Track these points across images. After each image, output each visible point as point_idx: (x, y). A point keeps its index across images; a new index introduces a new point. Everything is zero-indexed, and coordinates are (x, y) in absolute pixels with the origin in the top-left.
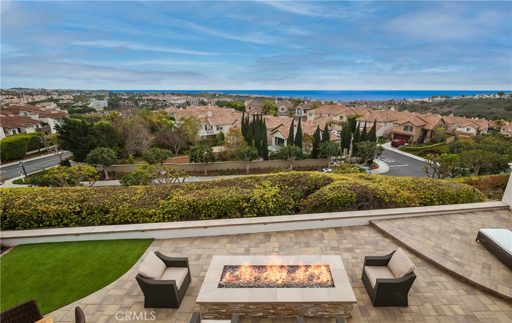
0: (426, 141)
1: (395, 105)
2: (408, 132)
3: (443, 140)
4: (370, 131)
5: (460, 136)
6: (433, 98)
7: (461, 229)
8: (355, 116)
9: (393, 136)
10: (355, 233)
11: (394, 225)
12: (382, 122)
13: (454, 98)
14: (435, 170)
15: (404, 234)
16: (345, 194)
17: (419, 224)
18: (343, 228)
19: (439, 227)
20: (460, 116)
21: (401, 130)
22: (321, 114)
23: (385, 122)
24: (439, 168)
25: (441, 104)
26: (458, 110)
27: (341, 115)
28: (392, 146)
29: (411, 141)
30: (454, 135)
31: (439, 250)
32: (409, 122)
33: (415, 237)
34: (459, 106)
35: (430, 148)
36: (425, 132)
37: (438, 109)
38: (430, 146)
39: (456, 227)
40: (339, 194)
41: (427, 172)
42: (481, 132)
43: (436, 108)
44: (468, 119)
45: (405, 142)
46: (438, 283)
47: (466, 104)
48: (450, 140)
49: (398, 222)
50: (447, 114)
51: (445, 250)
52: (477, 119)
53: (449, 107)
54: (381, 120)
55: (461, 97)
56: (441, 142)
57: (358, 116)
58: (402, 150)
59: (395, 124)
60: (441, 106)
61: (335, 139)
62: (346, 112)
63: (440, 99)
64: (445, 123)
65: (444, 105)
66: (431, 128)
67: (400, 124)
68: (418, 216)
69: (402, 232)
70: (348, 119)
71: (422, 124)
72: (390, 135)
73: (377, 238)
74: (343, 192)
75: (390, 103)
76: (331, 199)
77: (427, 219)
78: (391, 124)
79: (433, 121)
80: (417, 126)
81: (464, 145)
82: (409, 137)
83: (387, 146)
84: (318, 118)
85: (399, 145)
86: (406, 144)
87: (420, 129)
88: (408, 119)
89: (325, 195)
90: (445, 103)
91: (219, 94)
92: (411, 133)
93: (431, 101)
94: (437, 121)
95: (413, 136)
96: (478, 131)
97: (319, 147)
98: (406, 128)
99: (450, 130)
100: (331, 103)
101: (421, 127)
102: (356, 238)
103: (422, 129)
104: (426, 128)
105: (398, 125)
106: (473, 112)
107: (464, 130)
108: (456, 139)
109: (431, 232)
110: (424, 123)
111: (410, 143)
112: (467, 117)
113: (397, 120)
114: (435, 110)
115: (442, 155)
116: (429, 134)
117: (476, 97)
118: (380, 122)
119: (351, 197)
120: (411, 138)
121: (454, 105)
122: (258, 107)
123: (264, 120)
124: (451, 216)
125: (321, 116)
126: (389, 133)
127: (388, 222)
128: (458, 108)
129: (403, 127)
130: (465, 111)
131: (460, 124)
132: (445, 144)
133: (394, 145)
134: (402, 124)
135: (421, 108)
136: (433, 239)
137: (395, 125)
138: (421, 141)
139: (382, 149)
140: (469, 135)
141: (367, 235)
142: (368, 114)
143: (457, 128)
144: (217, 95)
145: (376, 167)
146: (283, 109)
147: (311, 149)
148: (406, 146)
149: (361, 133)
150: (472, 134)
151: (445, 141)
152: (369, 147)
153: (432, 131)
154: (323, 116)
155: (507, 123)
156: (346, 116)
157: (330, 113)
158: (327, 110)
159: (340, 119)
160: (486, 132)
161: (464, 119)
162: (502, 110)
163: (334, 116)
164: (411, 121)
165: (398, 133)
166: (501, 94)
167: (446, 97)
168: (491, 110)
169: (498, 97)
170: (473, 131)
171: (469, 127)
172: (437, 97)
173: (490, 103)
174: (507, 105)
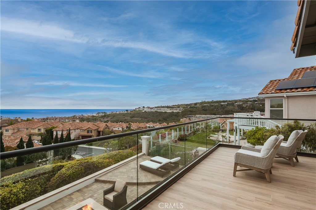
1: (78, 118)
2: (90, 134)
4: (67, 137)
5: (116, 132)
6: (98, 113)
7: (134, 167)
8: (52, 127)
9: (81, 137)
10: (89, 189)
11: (108, 176)
12: (73, 130)
13: (108, 113)
15: (114, 178)
16: (77, 169)
17: (118, 172)
18: (82, 189)
19: (126, 169)
20: (113, 122)
21: (85, 133)
22: (19, 129)
25: (103, 117)
27: (39, 128)
30: (113, 132)
31: (129, 178)
32: (89, 128)
33: (119, 177)
36: (99, 132)
37: (102, 119)
39: (132, 167)
40: (74, 170)
42: (124, 129)
43: (100, 119)
44: (117, 124)
46: (134, 190)
47: (114, 116)
49: (109, 174)
50: (107, 122)
51: (131, 177)
52: (121, 123)
53: (107, 118)
55: (111, 113)
57: (54, 128)
59: (81, 130)
60: (103, 118)
62: (43, 125)
64: (108, 126)
65: (104, 117)
66: (102, 130)
67: (84, 130)
68: (116, 168)
69: (112, 177)
70: (46, 131)
73: (102, 185)
74: (76, 169)
75: (74, 118)
76: (69, 175)
77: (120, 168)
78: (79, 130)
79: (102, 126)
80: (94, 130)
82: (91, 136)
84: (17, 132)
87: (96, 131)
88: (89, 126)
89: (64, 174)
90: (105, 116)
92: (92, 134)
93: (97, 115)
94: (104, 126)
95: (93, 136)
96: (123, 129)
98: (88, 132)
99: (111, 129)
100: (28, 120)
102: (91, 190)
103: (97, 131)
104: (99, 130)
105: (83, 131)
106: (118, 120)
107: (117, 129)
109: (124, 173)
110: (98, 128)
112: (116, 122)
113: (82, 127)
114: (100, 120)
116: (101, 133)
117: (118, 113)
119: (81, 170)
121: (109, 117)
124: (128, 164)
126: (78, 136)
127: (104, 176)
128: (111, 118)
130: (114, 119)
131: (114, 126)
134: (86, 130)
135: (93, 119)
136: (126, 175)
137: (81, 131)
140: (119, 131)
141: (97, 186)
142: (61, 125)
143: (114, 128)
149: (59, 139)
150: (121, 130)
153: (103, 132)
154: (21, 131)
155: (132, 124)
156: (44, 129)
157: (28, 127)
158: (24, 125)
159: (38, 131)
160: (126, 129)
161: (115, 124)
162: (129, 118)
163: (32, 129)
164: (90, 127)
165: (84, 135)
166: (127, 111)
167: (105, 113)
168: (125, 119)
169: (126, 112)
170: (121, 129)
171: (119, 127)
172: (100, 113)
173: (124, 115)
174: (130, 116)
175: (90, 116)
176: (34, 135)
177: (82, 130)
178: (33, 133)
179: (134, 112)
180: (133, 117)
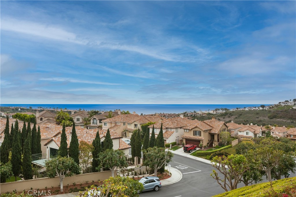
0: (215, 144)
1: (188, 116)
2: (197, 137)
3: (229, 143)
5: (242, 139)
6: (216, 110)
8: (149, 123)
9: (184, 141)
12: (173, 128)
13: (232, 110)
14: (226, 176)
20: (238, 124)
21: (190, 135)
22: (116, 123)
23: (176, 128)
24: (229, 173)
25: (223, 115)
26: (236, 120)
27: (136, 123)
28: (185, 152)
29: (202, 145)
30: (237, 138)
32: (196, 127)
34: (236, 116)
35: (220, 151)
36: (212, 136)
38: (219, 149)
41: (217, 179)
42: (258, 135)
43: (219, 118)
44: (245, 126)
45: (196, 147)
47: (241, 115)
48: (235, 143)
52: (252, 125)
53: (229, 117)
54: (172, 126)
55: (236, 110)
56: (228, 145)
57: (151, 124)
58: (194, 155)
59: (184, 129)
61: (125, 147)
62: (140, 120)
63: (221, 111)
64: (227, 127)
66: (217, 132)
67: (189, 130)
70: (142, 127)
71: (208, 129)
72: (182, 141)
78: (182, 130)
79: (217, 125)
80: (205, 131)
81: (247, 146)
82: (199, 141)
83: (180, 152)
84: (113, 127)
85: (191, 150)
86: (198, 149)
87: (207, 134)
88: (196, 125)
90: (226, 114)
91: (21, 109)
92: (200, 137)
93: (215, 113)
94: (221, 126)
95: (202, 140)
96: (255, 135)
97: (98, 157)
98: (195, 133)
99: (233, 134)
100: (127, 113)
101: (208, 131)
103: (209, 133)
104: (213, 132)
105: (188, 131)
106: (247, 121)
107: (244, 134)
108: (240, 142)
110: (210, 128)
111: (201, 148)
112: (244, 124)
113: (187, 126)
115: (229, 157)
116: (216, 138)
117: (247, 109)
118: (171, 128)
120: (201, 143)
121: (232, 115)
122: (51, 119)
123: (39, 128)
125: (116, 125)
126: (182, 139)
128: (236, 118)
129: (192, 132)
130: (241, 120)
131: (240, 129)
132: (231, 147)
133: (187, 150)
134: (191, 130)
135: (209, 118)
137: (186, 131)
138: (210, 145)
139: (170, 155)
140: (249, 137)
143: (239, 132)
144: (19, 110)
145: (168, 176)
146: (78, 120)
147: (91, 160)
148: (198, 151)
150: (251, 137)
151: (231, 144)
152: (157, 153)
153: (218, 135)
154: (118, 125)
155: (274, 128)
156: (140, 124)
157: (125, 121)
158: (121, 119)
159: (134, 128)
160: (261, 135)
161: (242, 125)
162: (266, 119)
163: (128, 124)
164: (198, 126)
165: (188, 138)
166: (263, 106)
167: (226, 109)
168: (259, 119)
169: (261, 108)
170: (251, 135)
171: (247, 131)
172: (219, 110)
173: (257, 114)
174: (269, 115)
175: (205, 113)
176: (130, 132)
177: (187, 129)
178: (129, 129)
179: (276, 108)
180: (275, 117)
